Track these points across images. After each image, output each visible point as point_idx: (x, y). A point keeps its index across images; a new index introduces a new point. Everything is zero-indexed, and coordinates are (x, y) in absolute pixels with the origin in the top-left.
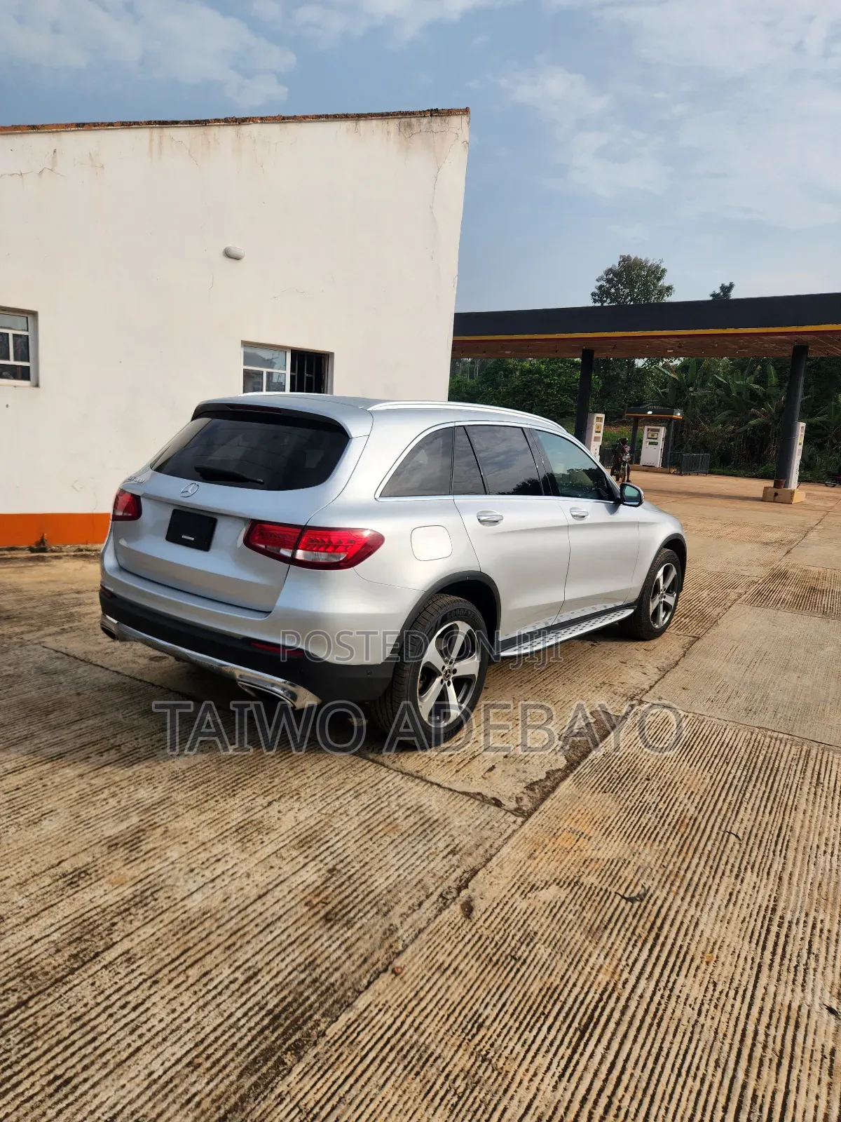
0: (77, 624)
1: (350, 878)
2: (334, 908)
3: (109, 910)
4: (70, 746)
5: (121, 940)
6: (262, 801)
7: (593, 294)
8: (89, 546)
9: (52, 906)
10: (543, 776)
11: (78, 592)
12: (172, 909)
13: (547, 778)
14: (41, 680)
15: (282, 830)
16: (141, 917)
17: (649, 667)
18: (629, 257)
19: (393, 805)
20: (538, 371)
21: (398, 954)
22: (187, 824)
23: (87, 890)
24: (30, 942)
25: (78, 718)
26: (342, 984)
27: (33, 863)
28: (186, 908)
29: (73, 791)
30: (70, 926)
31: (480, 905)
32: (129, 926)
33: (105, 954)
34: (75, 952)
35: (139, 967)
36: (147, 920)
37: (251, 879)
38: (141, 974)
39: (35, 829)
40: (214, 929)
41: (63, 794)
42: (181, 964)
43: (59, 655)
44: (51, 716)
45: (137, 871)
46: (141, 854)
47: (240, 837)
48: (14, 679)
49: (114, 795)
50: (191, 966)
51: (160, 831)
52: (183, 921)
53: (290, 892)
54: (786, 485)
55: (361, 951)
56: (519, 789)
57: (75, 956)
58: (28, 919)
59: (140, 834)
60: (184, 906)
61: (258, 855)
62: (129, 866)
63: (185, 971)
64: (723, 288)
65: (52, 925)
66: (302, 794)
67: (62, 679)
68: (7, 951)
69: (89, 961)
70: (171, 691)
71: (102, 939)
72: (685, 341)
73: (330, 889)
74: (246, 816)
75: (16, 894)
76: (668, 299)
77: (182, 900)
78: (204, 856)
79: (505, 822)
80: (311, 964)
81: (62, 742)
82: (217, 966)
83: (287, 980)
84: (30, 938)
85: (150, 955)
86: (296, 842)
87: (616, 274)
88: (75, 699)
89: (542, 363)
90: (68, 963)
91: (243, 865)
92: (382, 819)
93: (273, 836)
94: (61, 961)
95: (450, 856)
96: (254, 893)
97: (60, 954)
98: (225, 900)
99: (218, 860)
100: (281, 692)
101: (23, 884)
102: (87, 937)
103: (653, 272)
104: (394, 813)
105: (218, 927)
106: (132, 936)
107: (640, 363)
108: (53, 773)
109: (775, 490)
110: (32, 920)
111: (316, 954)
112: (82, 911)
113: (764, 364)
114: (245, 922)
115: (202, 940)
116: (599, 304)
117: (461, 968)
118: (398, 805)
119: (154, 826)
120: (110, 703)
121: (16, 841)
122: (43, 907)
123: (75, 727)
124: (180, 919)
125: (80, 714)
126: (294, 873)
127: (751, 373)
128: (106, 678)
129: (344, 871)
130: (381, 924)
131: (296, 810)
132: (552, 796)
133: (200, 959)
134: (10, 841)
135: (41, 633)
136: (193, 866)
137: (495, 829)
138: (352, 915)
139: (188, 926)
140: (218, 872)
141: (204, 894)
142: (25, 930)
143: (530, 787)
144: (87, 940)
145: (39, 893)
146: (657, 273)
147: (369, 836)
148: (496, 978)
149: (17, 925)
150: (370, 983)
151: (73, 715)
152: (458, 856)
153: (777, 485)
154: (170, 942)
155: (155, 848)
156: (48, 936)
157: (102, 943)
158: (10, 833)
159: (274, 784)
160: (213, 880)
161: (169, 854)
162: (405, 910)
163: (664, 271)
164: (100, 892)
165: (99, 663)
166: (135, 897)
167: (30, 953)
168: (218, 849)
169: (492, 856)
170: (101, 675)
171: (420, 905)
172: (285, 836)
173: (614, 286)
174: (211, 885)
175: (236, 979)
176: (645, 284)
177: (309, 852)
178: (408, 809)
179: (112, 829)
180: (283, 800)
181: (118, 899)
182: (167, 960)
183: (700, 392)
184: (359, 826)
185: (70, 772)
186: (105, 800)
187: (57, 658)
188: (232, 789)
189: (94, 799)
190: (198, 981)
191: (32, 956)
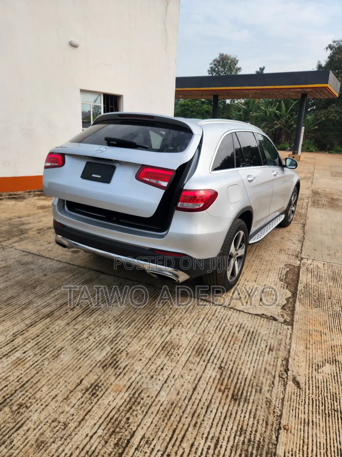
0: (26, 235)
1: (231, 371)
2: (234, 391)
3: (121, 409)
4: (54, 307)
5: (137, 429)
6: (166, 329)
7: (209, 71)
8: (15, 193)
9: (89, 411)
10: (285, 302)
11: (19, 218)
12: (154, 404)
13: (288, 302)
14: (21, 269)
15: (184, 345)
16: (140, 412)
17: (294, 240)
18: (223, 54)
19: (228, 325)
20: (188, 105)
21: (281, 416)
22: (136, 348)
23: (103, 397)
24: (88, 438)
25: (51, 289)
26: (264, 441)
27: (67, 384)
28: (161, 402)
29: (68, 334)
30: (105, 424)
31: (301, 380)
32: (137, 419)
33: (133, 440)
34: (116, 442)
35: (154, 446)
36: (144, 413)
37: (185, 379)
38: (158, 451)
39: (58, 361)
40: (181, 414)
41: (63, 337)
42: (176, 441)
43: (24, 253)
44: (37, 289)
45: (123, 381)
46: (121, 370)
47: (166, 352)
48: (7, 269)
49: (90, 334)
50: (181, 441)
51: (124, 354)
52: (163, 411)
53: (207, 384)
54: (297, 154)
55: (262, 417)
56: (280, 310)
57: (117, 445)
58: (80, 423)
59: (115, 357)
60: (159, 401)
61: (180, 362)
62: (118, 379)
63: (180, 445)
64: (260, 69)
65: (95, 424)
66: (183, 323)
67: (32, 266)
68: (77, 448)
69: (126, 446)
70: (91, 270)
71: (126, 430)
72: (258, 91)
73: (226, 380)
74: (163, 339)
75: (66, 406)
76: (239, 73)
77: (156, 397)
78: (154, 367)
79: (284, 329)
80: (242, 431)
81: (48, 305)
82: (195, 439)
83: (236, 443)
84: (87, 436)
85: (157, 437)
86: (194, 352)
87: (219, 62)
88: (44, 278)
89: (189, 101)
90: (115, 450)
91: (176, 370)
92: (228, 334)
93: (182, 350)
94: (111, 450)
95: (271, 352)
96: (190, 387)
97: (108, 444)
98: (178, 394)
99: (162, 369)
100: (169, 274)
101: (67, 398)
102: (118, 430)
103: (233, 61)
104: (231, 330)
105: (183, 412)
106: (142, 425)
107: (228, 101)
108: (53, 324)
109: (293, 156)
110: (82, 423)
111: (241, 423)
112: (107, 412)
113: (280, 102)
114: (195, 407)
115: (179, 422)
116: (211, 75)
117: (314, 420)
118: (231, 325)
119: (120, 351)
120: (64, 279)
121: (51, 370)
122: (85, 413)
123: (52, 295)
124: (161, 410)
125: (51, 287)
126: (203, 372)
127: (275, 106)
128: (56, 265)
129: (226, 367)
130: (261, 399)
131: (185, 333)
132: (296, 312)
133: (184, 436)
134: (48, 370)
135: (10, 241)
136: (152, 374)
137: (282, 334)
138: (244, 394)
139: (167, 415)
140: (166, 376)
141: (165, 391)
142: (81, 430)
143: (283, 308)
144: (118, 432)
145: (78, 403)
146: (234, 62)
147: (227, 344)
148: (334, 425)
149: (76, 428)
150: (277, 438)
151: (46, 288)
152: (274, 352)
153: (294, 153)
154: (163, 426)
155: (127, 366)
156: (96, 432)
157: (127, 433)
158: (46, 365)
159: (167, 319)
160: (166, 382)
161: (136, 368)
162: (268, 388)
163: (237, 61)
164: (111, 398)
165: (47, 256)
166: (131, 398)
167: (91, 447)
168: (159, 362)
169: (289, 349)
170: (52, 263)
171: (273, 383)
172: (187, 350)
173: (217, 67)
174: (166, 385)
175: (209, 446)
176: (230, 67)
177: (204, 357)
178: (237, 327)
179: (100, 356)
180: (176, 327)
181: (123, 401)
182: (168, 439)
183: (255, 114)
184: (219, 338)
185: (61, 323)
186: (87, 338)
187: (25, 255)
188: (148, 323)
189: (81, 338)
190: (190, 451)
191: (93, 448)
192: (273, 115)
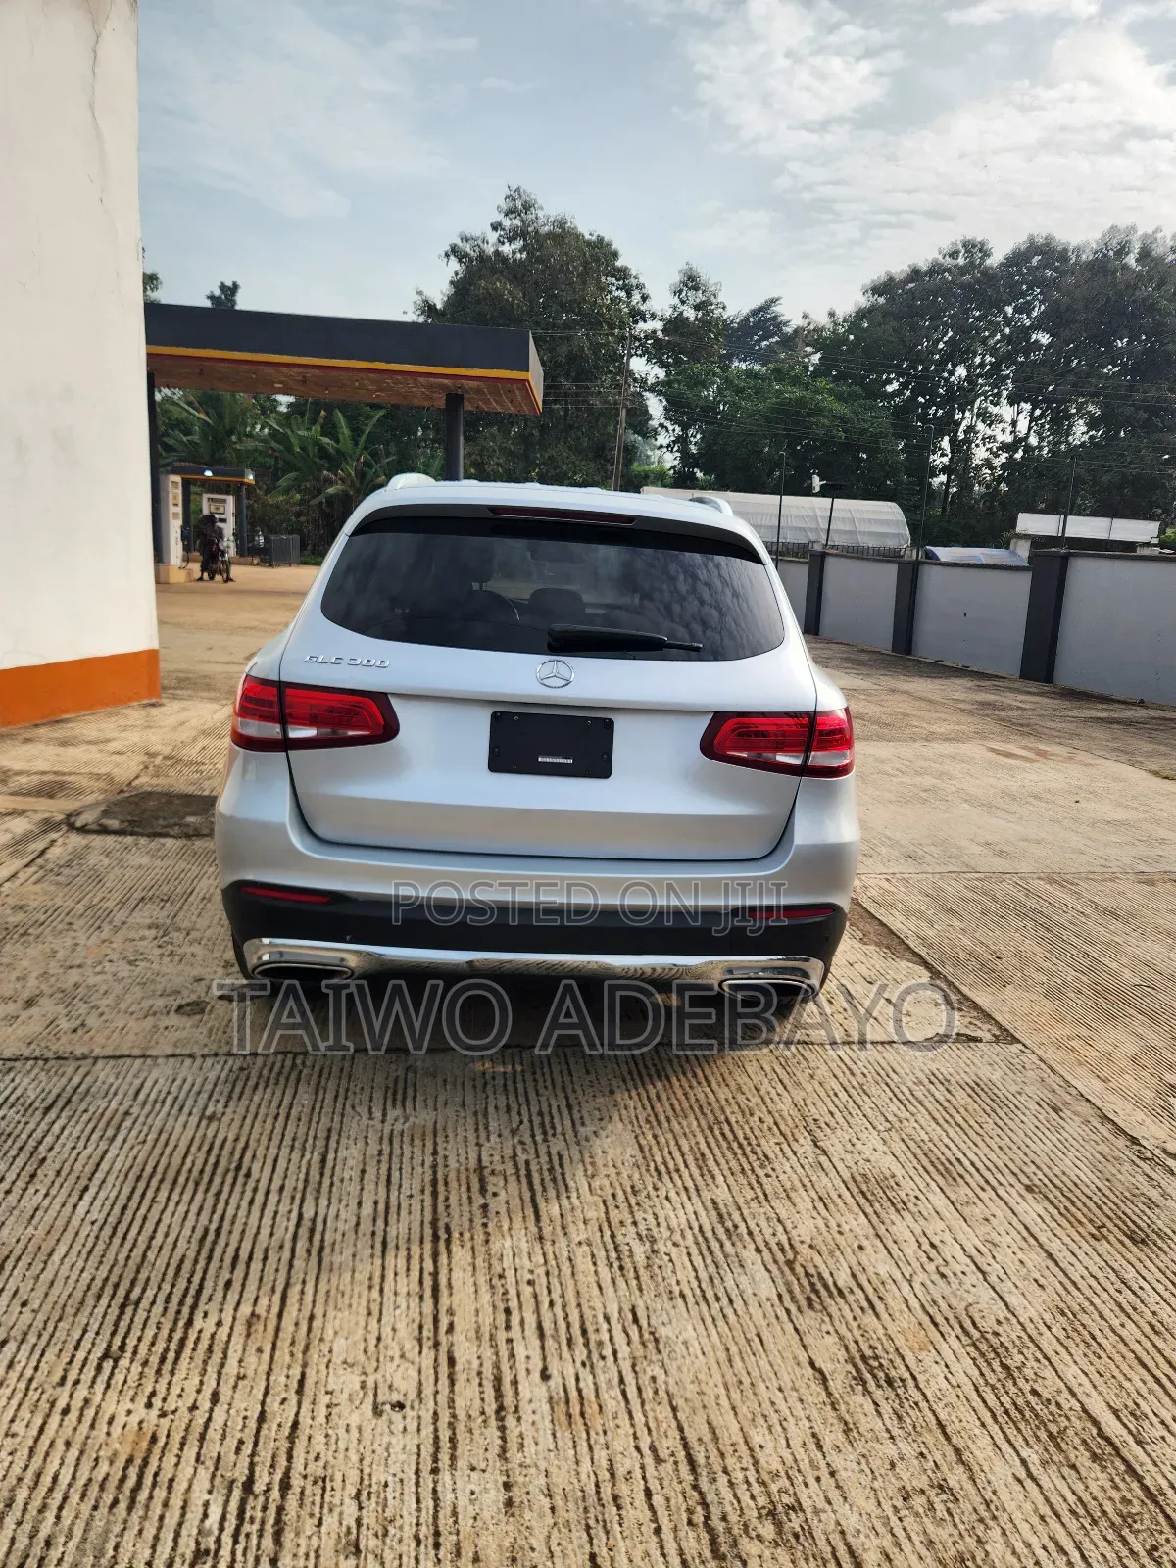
1: (1055, 1185)
2: (1117, 1226)
3: (992, 1381)
5: (1080, 1402)
6: (806, 1148)
9: (941, 1426)
15: (898, 1171)
16: (1034, 1364)
22: (809, 1224)
23: (919, 1377)
24: (1029, 1484)
27: (791, 1393)
28: (1038, 1320)
30: (1011, 1432)
32: (1049, 1383)
33: (1106, 1429)
34: (1086, 1454)
36: (1044, 1362)
45: (903, 1317)
46: (858, 1291)
47: (887, 1204)
51: (805, 1250)
52: (1069, 1337)
57: (1096, 1459)
58: (963, 1463)
59: (800, 1270)
62: (884, 1316)
65: (996, 1447)
66: (819, 1118)
68: (1043, 1519)
69: (1116, 1449)
71: (1067, 1418)
74: (834, 1176)
77: (1013, 1314)
78: (912, 1251)
84: (1018, 1480)
86: (938, 1178)
90: (1112, 1471)
91: (962, 1234)
92: (938, 1107)
94: (1103, 1476)
95: (1062, 1115)
96: (1039, 1258)
97: (1082, 1469)
98: (1040, 1286)
99: (933, 1245)
101: (849, 1428)
102: (1053, 1428)
110: (969, 1460)
112: (978, 1405)
113: (329, 409)
115: (1124, 1342)
119: (788, 1249)
122: (940, 1437)
124: (1061, 1336)
126: (1015, 1214)
127: (314, 421)
129: (1038, 1182)
131: (857, 1141)
132: (984, 1008)
136: (931, 1268)
137: (1026, 1066)
138: (1141, 1223)
141: (1010, 1292)
142: (991, 1477)
144: (1062, 1432)
145: (890, 1422)
147: (970, 1131)
149: (972, 1479)
152: (1066, 1112)
155: (854, 1276)
156: (1024, 1461)
159: (768, 1120)
160: (982, 1272)
161: (882, 1273)
164: (937, 1369)
166: (975, 1346)
167: (1062, 1497)
168: (903, 1234)
169: (1082, 1095)
171: (1150, 1178)
177: (970, 1180)
179: (760, 1283)
180: (819, 1135)
181: (969, 1361)
183: (248, 444)
184: (938, 1124)
188: (742, 1149)
189: (640, 1259)
191: (1071, 1497)
192: (312, 451)
